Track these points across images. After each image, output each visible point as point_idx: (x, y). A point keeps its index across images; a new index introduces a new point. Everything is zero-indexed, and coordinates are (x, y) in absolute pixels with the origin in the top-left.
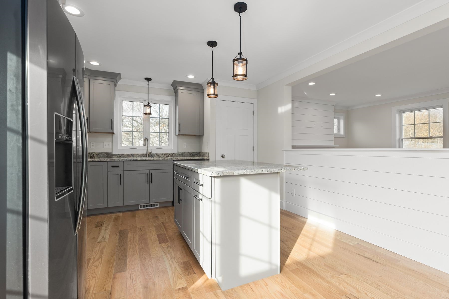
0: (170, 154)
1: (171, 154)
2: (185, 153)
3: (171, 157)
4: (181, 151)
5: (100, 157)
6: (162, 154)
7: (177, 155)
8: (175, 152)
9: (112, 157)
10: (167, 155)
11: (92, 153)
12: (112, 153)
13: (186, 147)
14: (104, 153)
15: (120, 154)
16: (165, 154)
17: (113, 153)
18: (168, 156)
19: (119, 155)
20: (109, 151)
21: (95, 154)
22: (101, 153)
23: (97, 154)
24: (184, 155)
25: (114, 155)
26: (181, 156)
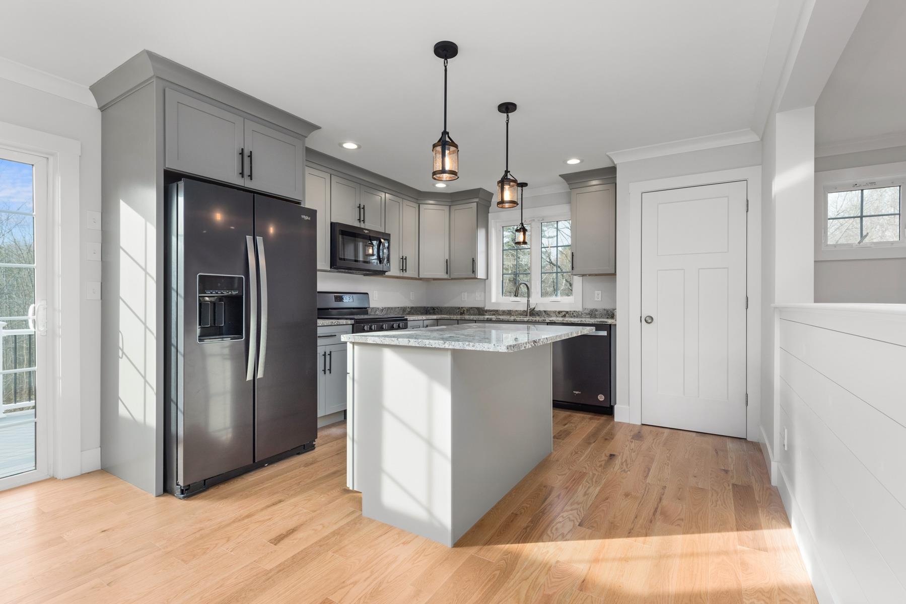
0: (567, 312)
1: (571, 312)
2: (596, 310)
3: (569, 317)
4: (591, 306)
5: (470, 314)
6: (555, 312)
7: (580, 314)
8: (579, 308)
9: (484, 315)
10: (563, 313)
11: (462, 308)
12: (484, 308)
13: (600, 299)
14: (476, 308)
15: (494, 311)
16: (559, 312)
17: (486, 309)
18: (565, 316)
19: (492, 311)
20: (480, 305)
21: (465, 310)
22: (472, 308)
23: (467, 310)
24: (595, 314)
25: (487, 311)
26: (589, 316)
